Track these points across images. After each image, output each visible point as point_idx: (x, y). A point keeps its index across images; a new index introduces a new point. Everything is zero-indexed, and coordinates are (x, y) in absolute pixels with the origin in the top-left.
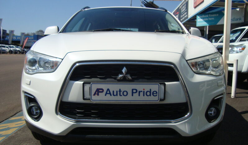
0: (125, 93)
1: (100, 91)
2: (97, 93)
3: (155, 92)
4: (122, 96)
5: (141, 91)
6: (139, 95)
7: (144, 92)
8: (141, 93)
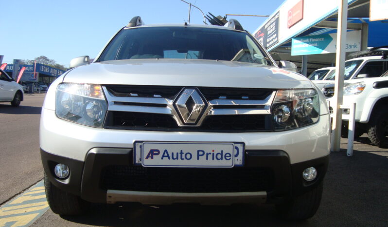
0: (188, 156)
1: (155, 152)
2: (150, 156)
3: (228, 155)
4: (183, 159)
5: (210, 154)
6: (207, 159)
7: (213, 154)
8: (209, 155)
